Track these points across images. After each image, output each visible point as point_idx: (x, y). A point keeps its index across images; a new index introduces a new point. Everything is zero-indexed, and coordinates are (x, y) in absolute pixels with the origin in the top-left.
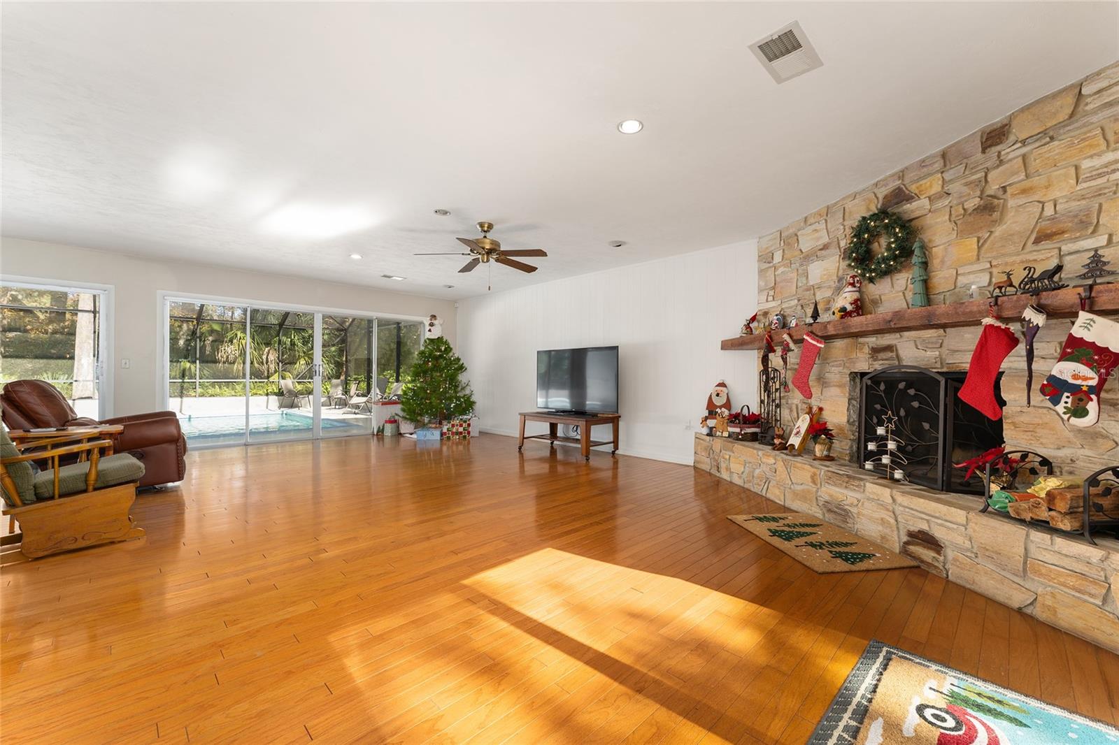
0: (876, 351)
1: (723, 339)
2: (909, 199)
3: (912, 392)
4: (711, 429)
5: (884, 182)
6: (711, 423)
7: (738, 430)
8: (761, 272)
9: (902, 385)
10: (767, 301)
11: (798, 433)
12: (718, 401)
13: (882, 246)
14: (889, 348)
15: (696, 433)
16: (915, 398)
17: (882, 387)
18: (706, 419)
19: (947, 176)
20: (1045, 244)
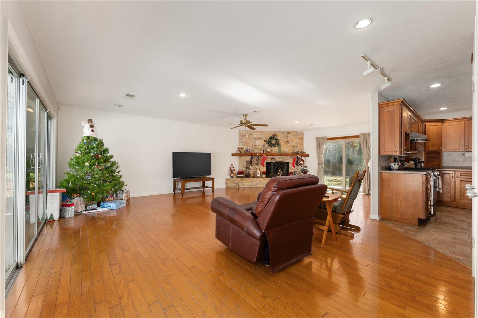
0: (272, 159)
1: (232, 153)
2: (277, 136)
3: (281, 165)
4: (233, 176)
5: (274, 132)
6: (232, 175)
7: (242, 175)
8: (240, 138)
9: (280, 164)
10: (242, 145)
11: (258, 174)
12: (233, 169)
13: (273, 142)
14: (274, 158)
15: (226, 178)
16: (282, 166)
17: (276, 164)
18: (231, 174)
19: (283, 135)
20: (293, 148)
